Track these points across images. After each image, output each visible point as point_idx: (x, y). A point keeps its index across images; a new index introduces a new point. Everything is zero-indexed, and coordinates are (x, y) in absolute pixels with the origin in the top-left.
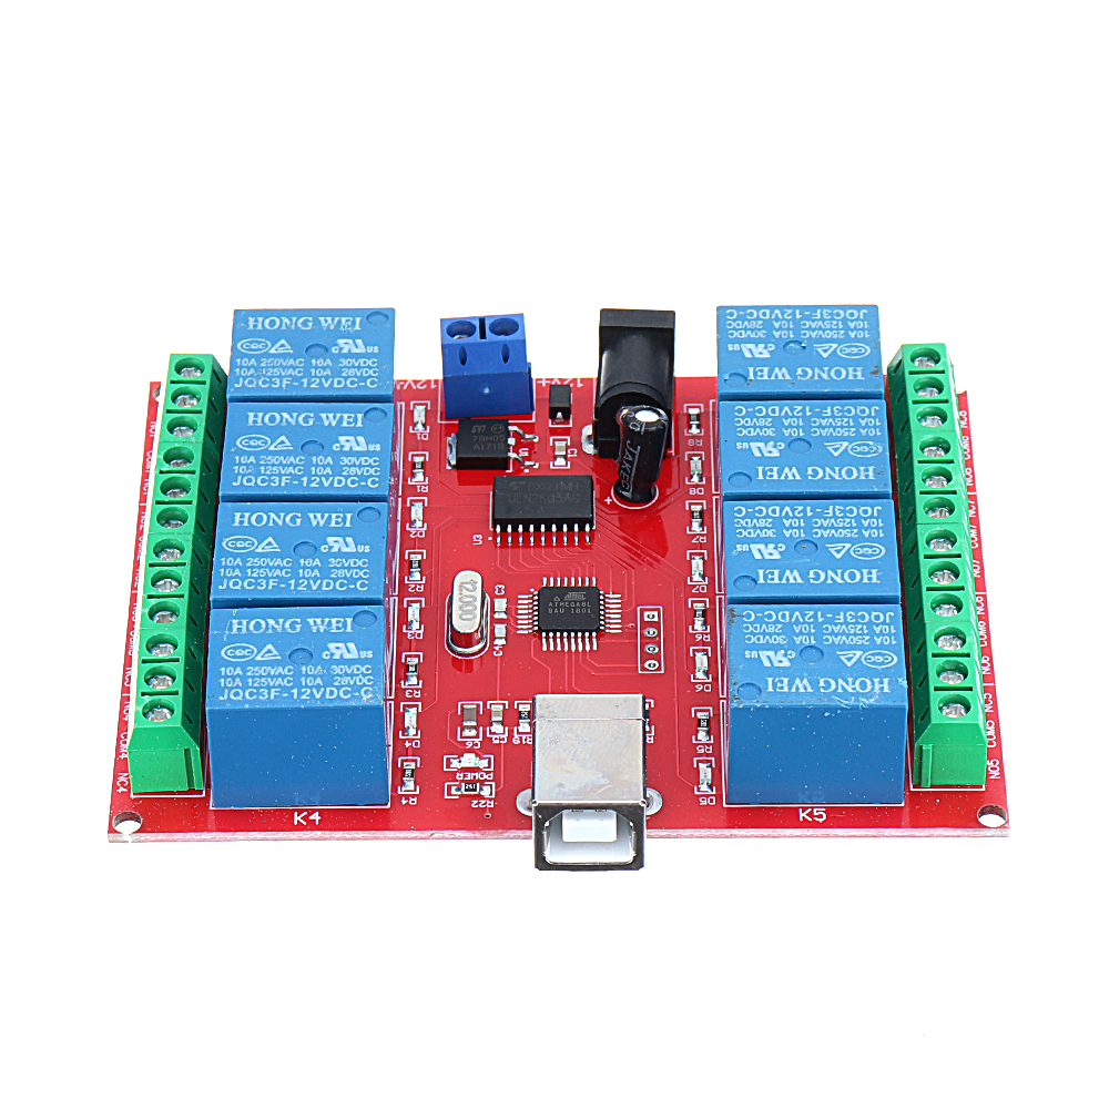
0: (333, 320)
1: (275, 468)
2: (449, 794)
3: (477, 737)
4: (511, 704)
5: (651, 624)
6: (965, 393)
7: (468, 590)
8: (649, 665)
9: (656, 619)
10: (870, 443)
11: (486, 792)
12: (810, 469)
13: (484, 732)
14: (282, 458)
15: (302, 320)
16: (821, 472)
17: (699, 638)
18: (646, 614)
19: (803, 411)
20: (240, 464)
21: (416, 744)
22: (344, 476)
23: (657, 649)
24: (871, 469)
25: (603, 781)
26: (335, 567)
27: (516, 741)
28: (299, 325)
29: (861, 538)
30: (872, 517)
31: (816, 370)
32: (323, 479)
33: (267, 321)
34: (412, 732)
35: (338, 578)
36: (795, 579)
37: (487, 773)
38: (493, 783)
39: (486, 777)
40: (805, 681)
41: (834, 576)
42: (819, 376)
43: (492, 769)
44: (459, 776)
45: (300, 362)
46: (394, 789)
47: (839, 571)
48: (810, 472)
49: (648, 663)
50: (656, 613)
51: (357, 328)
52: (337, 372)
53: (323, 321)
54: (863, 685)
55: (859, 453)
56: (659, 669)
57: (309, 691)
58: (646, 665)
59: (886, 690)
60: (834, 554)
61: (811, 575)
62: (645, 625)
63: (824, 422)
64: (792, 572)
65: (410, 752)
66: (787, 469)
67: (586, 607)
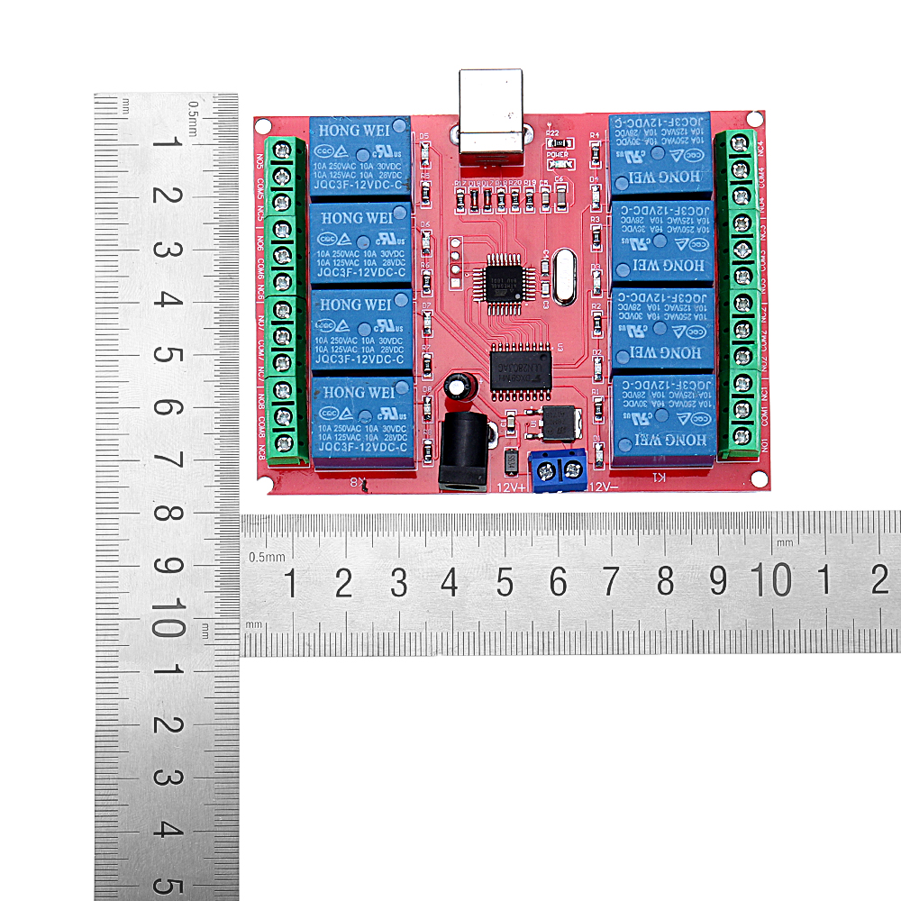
1: (682, 309)
2: (572, 141)
4: (537, 211)
5: (455, 277)
6: (258, 478)
9: (453, 280)
11: (551, 142)
12: (359, 308)
13: (553, 189)
14: (678, 318)
16: (353, 306)
17: (427, 265)
18: (458, 285)
21: (592, 180)
22: (639, 302)
24: (323, 308)
27: (535, 182)
29: (331, 250)
30: (324, 267)
31: (352, 395)
34: (595, 189)
35: (639, 216)
36: (371, 216)
37: (551, 157)
38: (547, 149)
39: (552, 154)
41: (347, 218)
42: (351, 390)
43: (548, 160)
44: (566, 154)
46: (603, 144)
47: (345, 222)
48: (359, 305)
49: (457, 246)
50: (453, 285)
55: (329, 322)
56: (451, 240)
57: (652, 125)
60: (347, 236)
61: (361, 220)
62: (459, 276)
65: (595, 173)
67: (494, 284)
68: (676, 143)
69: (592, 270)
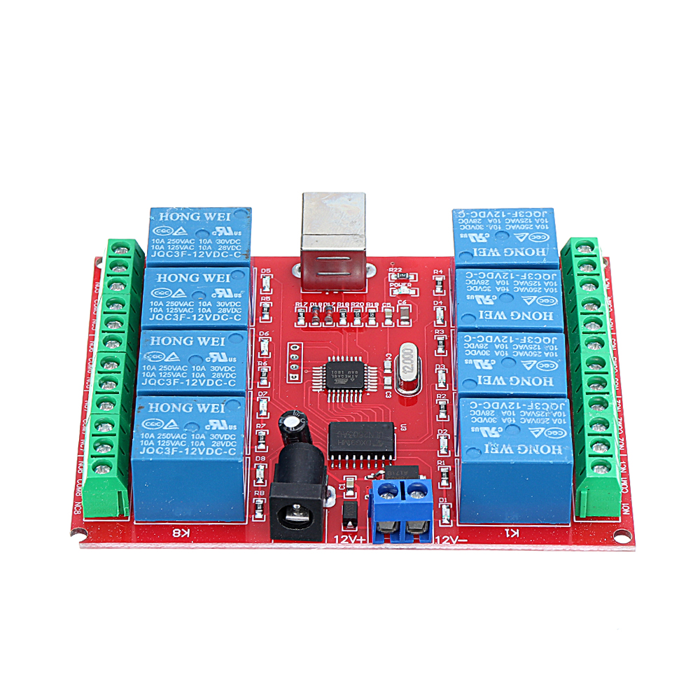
0: (504, 451)
1: (531, 348)
2: (415, 276)
3: (400, 307)
4: (380, 325)
5: (294, 372)
7: (408, 368)
8: (296, 347)
9: (291, 375)
10: (150, 360)
11: (394, 277)
12: (191, 344)
13: (396, 309)
14: (527, 355)
15: (526, 451)
16: (185, 342)
17: (265, 363)
18: (297, 379)
19: (191, 383)
20: (554, 351)
21: (436, 303)
23: (291, 356)
24: (152, 344)
25: (326, 201)
26: (487, 286)
27: (377, 304)
28: (526, 448)
29: (164, 301)
30: (156, 314)
31: (179, 410)
32: (500, 341)
33: (549, 451)
36: (208, 276)
37: (393, 287)
38: (390, 281)
39: (394, 284)
40: (208, 219)
41: (184, 278)
42: (178, 406)
43: (391, 289)
45: (523, 421)
46: (447, 277)
47: (180, 281)
48: (191, 342)
49: (297, 349)
50: (291, 379)
51: (487, 446)
52: (498, 412)
53: (511, 450)
54: (175, 217)
55: (158, 354)
56: (290, 345)
57: (495, 216)
58: (298, 347)
59: (162, 214)
60: (182, 292)
61: (197, 279)
62: (298, 372)
63: (179, 375)
64: (209, 281)
65: (440, 298)
66: (206, 344)
67: (334, 374)
68: (520, 228)
69: (436, 369)
